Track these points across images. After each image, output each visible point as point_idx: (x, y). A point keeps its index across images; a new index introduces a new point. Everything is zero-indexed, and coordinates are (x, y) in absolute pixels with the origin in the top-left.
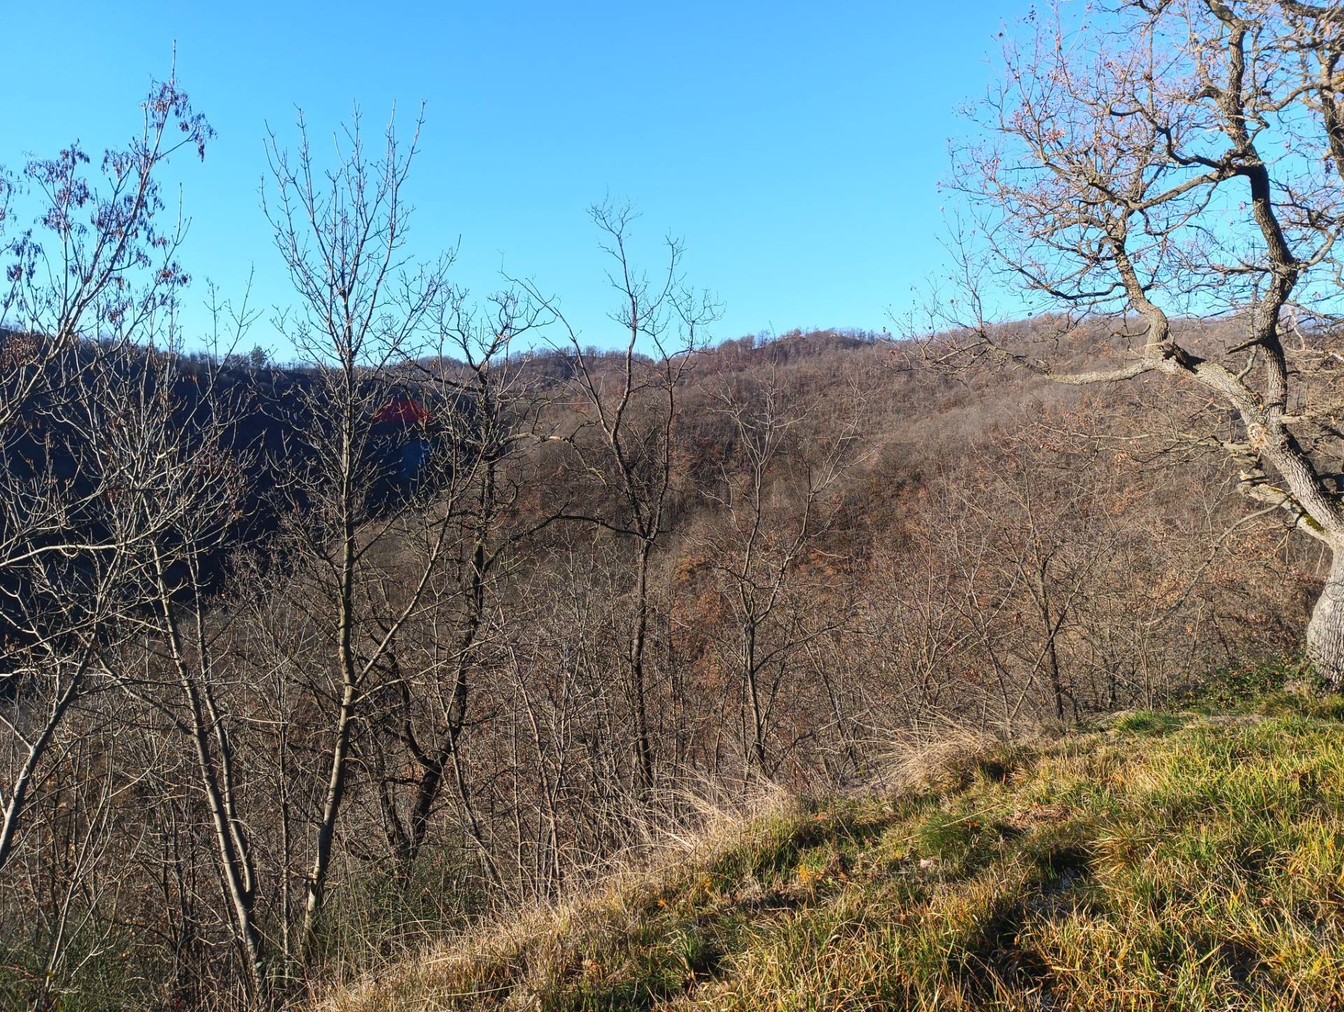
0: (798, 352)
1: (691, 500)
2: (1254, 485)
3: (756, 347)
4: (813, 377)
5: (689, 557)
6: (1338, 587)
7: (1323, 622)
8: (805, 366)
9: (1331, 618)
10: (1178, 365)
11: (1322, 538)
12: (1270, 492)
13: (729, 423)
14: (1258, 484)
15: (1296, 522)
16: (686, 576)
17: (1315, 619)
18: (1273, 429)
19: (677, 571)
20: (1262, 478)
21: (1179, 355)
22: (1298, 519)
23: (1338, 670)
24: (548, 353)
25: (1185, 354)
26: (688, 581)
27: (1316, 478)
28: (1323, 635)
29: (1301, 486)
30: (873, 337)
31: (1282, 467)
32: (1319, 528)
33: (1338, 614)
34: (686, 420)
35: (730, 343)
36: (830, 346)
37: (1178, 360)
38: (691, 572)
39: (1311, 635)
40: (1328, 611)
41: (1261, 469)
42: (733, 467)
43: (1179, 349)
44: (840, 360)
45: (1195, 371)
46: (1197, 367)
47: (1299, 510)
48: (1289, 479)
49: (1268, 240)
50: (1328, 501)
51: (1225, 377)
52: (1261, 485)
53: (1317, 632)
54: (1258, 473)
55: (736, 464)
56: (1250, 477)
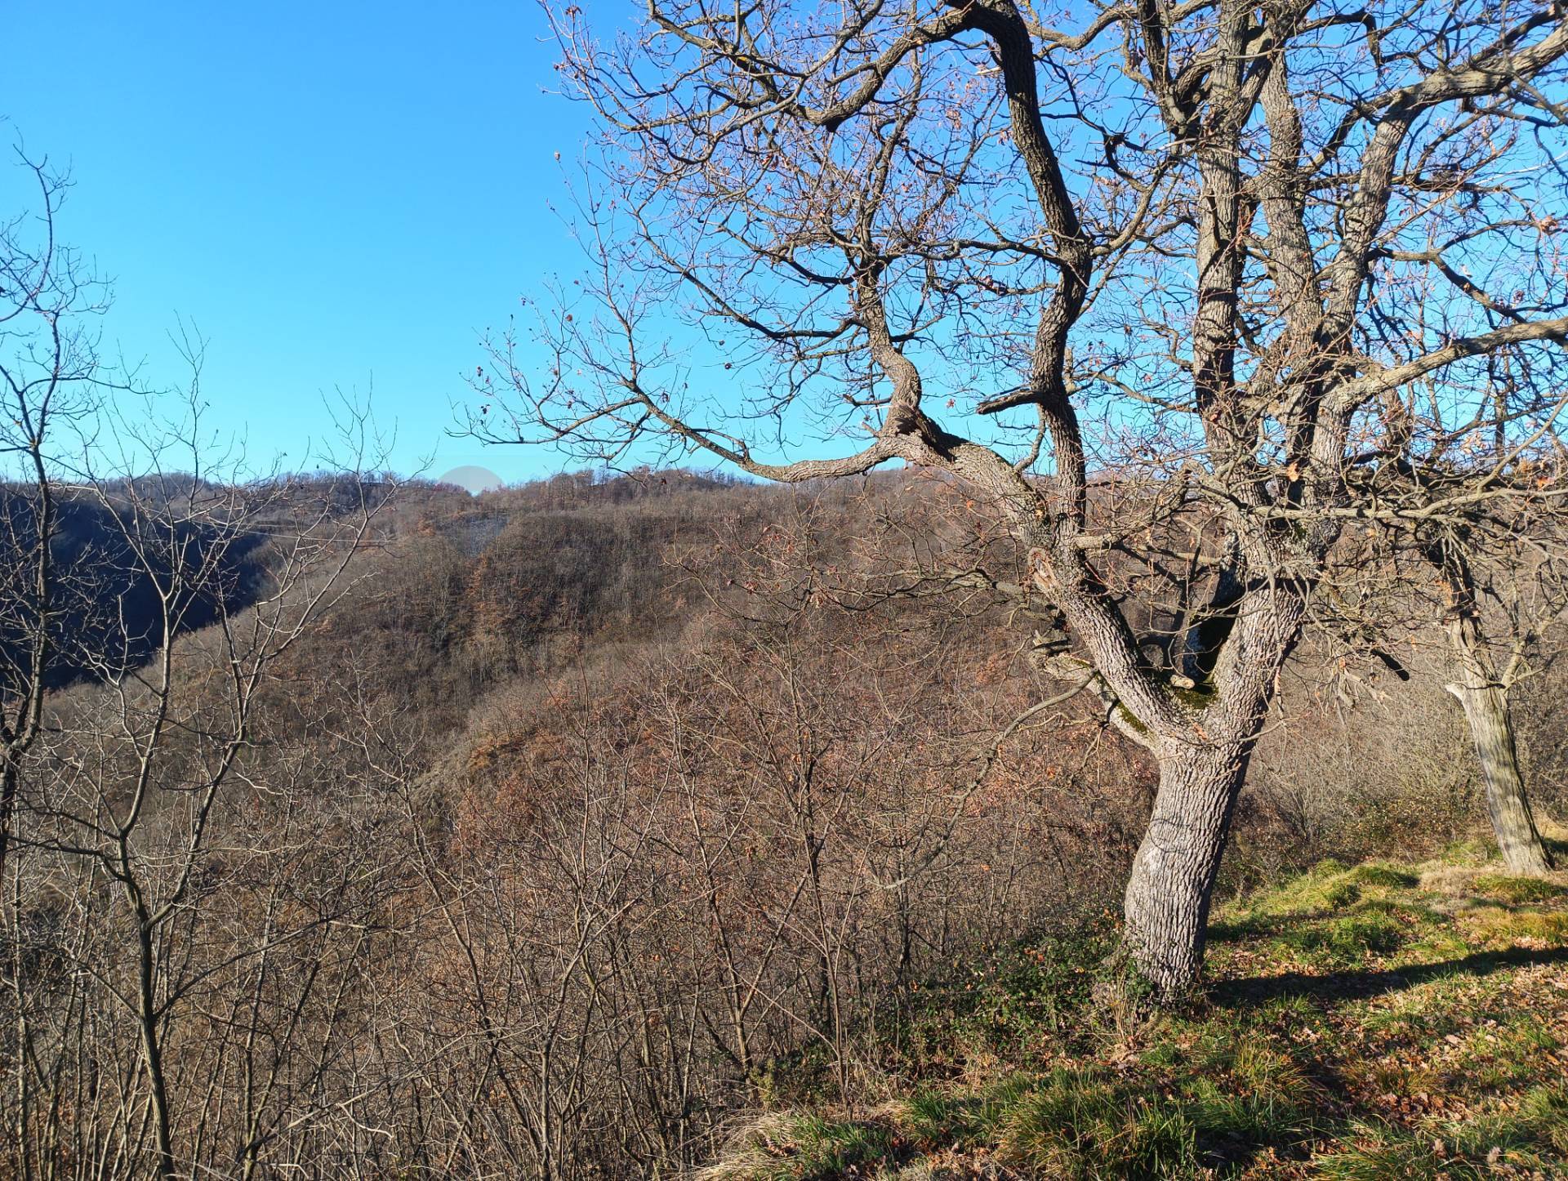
0: (645, 492)
1: (501, 665)
2: (1051, 654)
3: (596, 483)
4: (659, 520)
5: (490, 737)
6: (1167, 827)
7: (1146, 886)
8: (649, 508)
9: (1158, 879)
10: (926, 447)
11: (1145, 742)
12: (1073, 666)
13: (553, 571)
14: (1058, 652)
15: (1108, 716)
16: (483, 762)
17: (1134, 880)
18: (1065, 557)
19: (474, 754)
20: (1062, 643)
21: (925, 428)
22: (1110, 710)
23: (1170, 969)
24: (330, 477)
25: (933, 426)
26: (487, 766)
27: (1130, 644)
28: (1147, 907)
29: (1110, 657)
30: (733, 480)
31: (1080, 624)
32: (1141, 728)
33: (1168, 872)
34: (500, 566)
35: (564, 477)
36: (684, 487)
37: (925, 438)
38: (492, 755)
39: (1130, 908)
40: (1154, 867)
41: (1062, 630)
42: (556, 624)
43: (924, 417)
44: (691, 502)
45: (951, 458)
46: (955, 451)
47: (1113, 697)
48: (1092, 644)
49: (1039, 190)
50: (1150, 683)
51: (995, 468)
52: (1062, 655)
53: (1138, 904)
54: (1058, 635)
55: (561, 620)
56: (1046, 641)
